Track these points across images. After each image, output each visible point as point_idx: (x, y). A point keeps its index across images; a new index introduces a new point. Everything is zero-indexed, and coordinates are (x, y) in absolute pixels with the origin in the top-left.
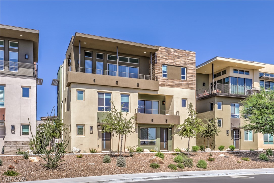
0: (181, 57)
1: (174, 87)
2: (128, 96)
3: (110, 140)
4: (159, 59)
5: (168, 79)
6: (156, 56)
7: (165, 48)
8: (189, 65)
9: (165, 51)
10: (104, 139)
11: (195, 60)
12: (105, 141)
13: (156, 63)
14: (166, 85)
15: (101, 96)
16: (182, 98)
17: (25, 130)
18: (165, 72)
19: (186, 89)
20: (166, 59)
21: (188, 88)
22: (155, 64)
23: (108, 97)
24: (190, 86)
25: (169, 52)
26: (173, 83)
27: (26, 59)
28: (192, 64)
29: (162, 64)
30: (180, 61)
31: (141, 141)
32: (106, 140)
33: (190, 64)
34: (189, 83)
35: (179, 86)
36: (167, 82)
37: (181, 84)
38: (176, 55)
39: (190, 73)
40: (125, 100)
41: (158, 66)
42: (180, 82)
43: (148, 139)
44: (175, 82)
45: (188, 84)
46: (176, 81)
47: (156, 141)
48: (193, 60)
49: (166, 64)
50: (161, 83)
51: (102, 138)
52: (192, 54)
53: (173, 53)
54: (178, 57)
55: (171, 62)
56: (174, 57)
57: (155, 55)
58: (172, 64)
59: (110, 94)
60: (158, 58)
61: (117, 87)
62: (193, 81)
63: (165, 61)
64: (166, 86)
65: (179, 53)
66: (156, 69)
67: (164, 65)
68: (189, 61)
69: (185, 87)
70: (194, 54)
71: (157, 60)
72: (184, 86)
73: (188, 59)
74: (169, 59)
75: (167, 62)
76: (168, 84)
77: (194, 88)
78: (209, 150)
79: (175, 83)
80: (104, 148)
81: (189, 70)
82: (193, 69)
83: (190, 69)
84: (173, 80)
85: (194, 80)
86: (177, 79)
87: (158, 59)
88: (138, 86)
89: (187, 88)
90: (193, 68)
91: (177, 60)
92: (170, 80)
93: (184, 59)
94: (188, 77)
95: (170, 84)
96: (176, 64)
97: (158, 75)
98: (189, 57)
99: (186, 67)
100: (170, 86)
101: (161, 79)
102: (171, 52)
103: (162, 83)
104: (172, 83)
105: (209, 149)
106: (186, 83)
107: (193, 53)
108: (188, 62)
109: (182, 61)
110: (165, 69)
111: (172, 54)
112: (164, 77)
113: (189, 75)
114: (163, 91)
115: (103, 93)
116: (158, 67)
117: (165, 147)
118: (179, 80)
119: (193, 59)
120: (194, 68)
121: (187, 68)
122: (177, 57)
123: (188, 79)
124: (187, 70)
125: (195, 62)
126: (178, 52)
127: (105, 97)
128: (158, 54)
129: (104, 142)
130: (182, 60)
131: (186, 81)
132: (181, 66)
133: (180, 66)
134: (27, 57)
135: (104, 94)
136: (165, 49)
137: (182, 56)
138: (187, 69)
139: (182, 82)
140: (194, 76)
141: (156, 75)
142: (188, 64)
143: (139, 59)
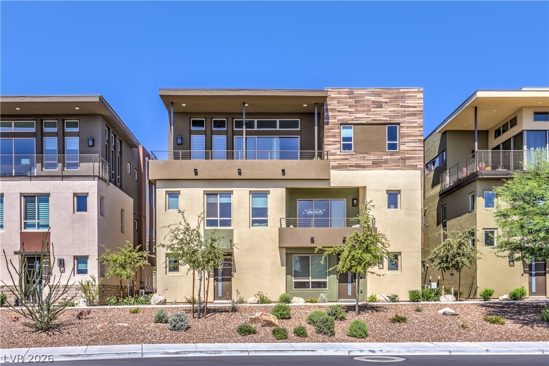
0: (387, 102)
1: (370, 169)
2: (265, 194)
3: (230, 280)
4: (334, 115)
5: (354, 153)
6: (327, 109)
7: (348, 90)
8: (407, 119)
9: (348, 96)
10: (220, 278)
11: (421, 106)
13: (328, 123)
14: (350, 166)
15: (212, 200)
16: (387, 190)
18: (349, 139)
19: (399, 169)
20: (350, 112)
21: (404, 168)
22: (326, 127)
23: (225, 200)
24: (408, 162)
25: (356, 97)
26: (367, 160)
27: (90, 146)
28: (414, 114)
29: (341, 124)
30: (384, 114)
31: (294, 281)
32: (223, 280)
33: (409, 115)
34: (407, 156)
35: (382, 166)
36: (352, 159)
37: (386, 162)
38: (373, 102)
39: (408, 136)
40: (259, 203)
41: (332, 129)
42: (384, 157)
43: (310, 277)
44: (372, 157)
45: (404, 159)
46: (374, 155)
47: (327, 280)
48: (416, 107)
49: (349, 122)
50: (338, 164)
51: (214, 276)
52: (415, 92)
53: (366, 97)
54: (379, 105)
55: (363, 117)
56: (368, 106)
57: (325, 107)
58: (365, 122)
59: (229, 194)
60: (330, 114)
61: (241, 180)
62: (417, 150)
63: (348, 117)
64: (349, 168)
65: (381, 97)
66: (328, 137)
67: (345, 124)
68: (407, 109)
69: (397, 166)
70: (419, 92)
71: (328, 118)
72: (393, 164)
73: (402, 107)
74: (357, 112)
75: (354, 117)
76: (354, 164)
77: (418, 166)
78: (450, 299)
79: (370, 160)
80: (220, 295)
81: (406, 129)
82: (416, 125)
83: (408, 127)
84: (366, 153)
85: (418, 148)
86: (377, 150)
87: (332, 116)
88: (284, 174)
89: (400, 168)
90: (416, 122)
91: (375, 111)
92: (359, 156)
93: (394, 107)
94: (404, 144)
95: (358, 163)
96: (373, 120)
97: (332, 147)
98: (406, 102)
99: (399, 124)
100: (358, 166)
101: (338, 155)
102: (362, 96)
103: (341, 164)
104: (364, 160)
105: (450, 297)
106: (400, 157)
107: (416, 90)
108: (405, 112)
109: (390, 112)
110: (348, 132)
111: (364, 101)
112: (347, 151)
113: (406, 139)
114: (339, 179)
115: (214, 194)
116: (332, 131)
117: (350, 293)
118: (381, 153)
119: (417, 105)
120: (418, 124)
121: (401, 125)
122: (376, 106)
123: (403, 148)
124: (401, 129)
125: (421, 109)
126: (379, 95)
127: (219, 200)
128: (331, 104)
129: (220, 284)
130: (389, 109)
131: (398, 153)
132: (386, 122)
133: (383, 122)
134: (91, 143)
135: (219, 196)
136: (347, 93)
137: (388, 100)
138: (402, 126)
139: (389, 157)
140: (419, 140)
141: (327, 148)
142: (405, 116)
143: (299, 120)
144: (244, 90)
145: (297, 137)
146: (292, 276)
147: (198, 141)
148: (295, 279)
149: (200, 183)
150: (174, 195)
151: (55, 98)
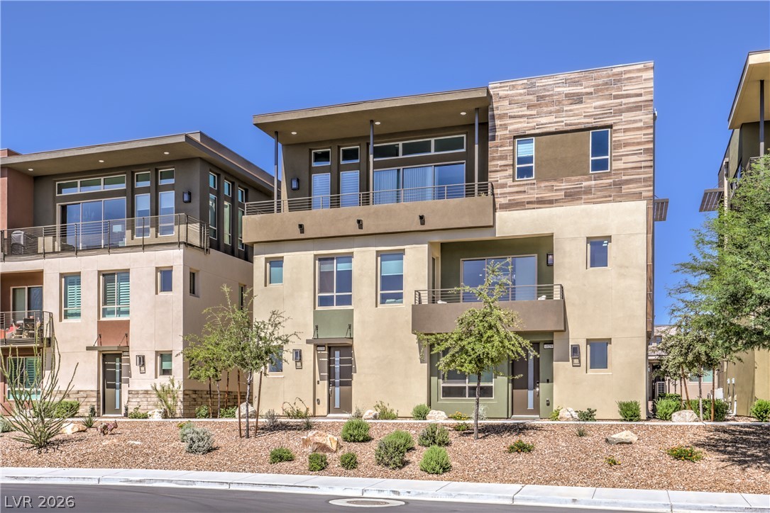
0: (591, 93)
1: (561, 204)
2: (399, 255)
3: (349, 384)
4: (505, 125)
5: (535, 181)
6: (493, 116)
7: (525, 81)
8: (626, 116)
9: (525, 90)
10: (337, 381)
11: (649, 93)
12: (338, 388)
13: (494, 138)
14: (528, 203)
15: (326, 268)
16: (587, 238)
17: (166, 365)
18: (529, 159)
19: (609, 201)
20: (529, 117)
21: (619, 199)
22: (491, 144)
23: (343, 267)
24: (625, 189)
25: (538, 91)
26: (556, 190)
27: (186, 202)
28: (637, 108)
29: (515, 137)
30: (579, 115)
31: (442, 385)
32: (342, 384)
33: (630, 110)
34: (624, 178)
35: (581, 198)
36: (532, 191)
37: (588, 191)
38: (567, 95)
39: (626, 145)
40: (390, 268)
41: (501, 146)
42: (585, 184)
43: (467, 380)
44: (564, 185)
45: (618, 185)
46: (567, 181)
47: (493, 385)
48: (640, 95)
49: (528, 132)
50: (509, 200)
51: (329, 378)
52: (639, 70)
53: (557, 90)
54: (577, 99)
55: (549, 122)
56: (560, 102)
57: (490, 113)
58: (553, 129)
59: (349, 258)
60: (498, 122)
61: (362, 237)
62: (641, 167)
63: (526, 125)
64: (527, 206)
65: (581, 85)
66: (494, 159)
67: (521, 137)
68: (624, 101)
69: (606, 197)
70: (646, 69)
71: (494, 130)
72: (599, 194)
73: (616, 97)
74: (539, 115)
75: (535, 124)
76: (535, 199)
77: (644, 194)
78: (687, 418)
79: (561, 190)
80: (337, 405)
81: (622, 134)
82: (640, 124)
83: (626, 130)
84: (555, 180)
85: (643, 164)
86: (574, 173)
87: (501, 125)
89: (612, 198)
90: (641, 120)
91: (571, 110)
92: (543, 185)
93: (602, 100)
94: (618, 158)
95: (541, 197)
96: (566, 125)
97: (500, 176)
98: (624, 88)
99: (611, 127)
100: (542, 202)
101: (510, 186)
102: (545, 88)
103: (513, 200)
104: (552, 190)
105: (687, 414)
106: (611, 181)
107: (641, 66)
108: (621, 105)
109: (595, 108)
110: (526, 150)
111: (552, 95)
112: (525, 179)
113: (623, 151)
114: (510, 224)
115: (328, 259)
116: (500, 149)
117: (531, 406)
118: (579, 177)
119: (642, 91)
120: (645, 123)
121: (614, 128)
122: (570, 101)
123: (617, 165)
124: (614, 135)
125: (650, 97)
126: (575, 83)
127: (337, 267)
128: (500, 107)
129: (336, 390)
130: (594, 104)
131: (609, 175)
132: (590, 125)
133: (583, 126)
134: (186, 198)
135: (335, 261)
136: (523, 86)
137: (591, 90)
138: (615, 130)
139: (593, 183)
140: (645, 150)
141: (492, 177)
142: (621, 112)
143: (464, 136)
144: (364, 102)
145: (463, 163)
146: (438, 378)
147: (321, 182)
148: (444, 382)
149: (310, 243)
150: (277, 263)
151: (135, 143)
